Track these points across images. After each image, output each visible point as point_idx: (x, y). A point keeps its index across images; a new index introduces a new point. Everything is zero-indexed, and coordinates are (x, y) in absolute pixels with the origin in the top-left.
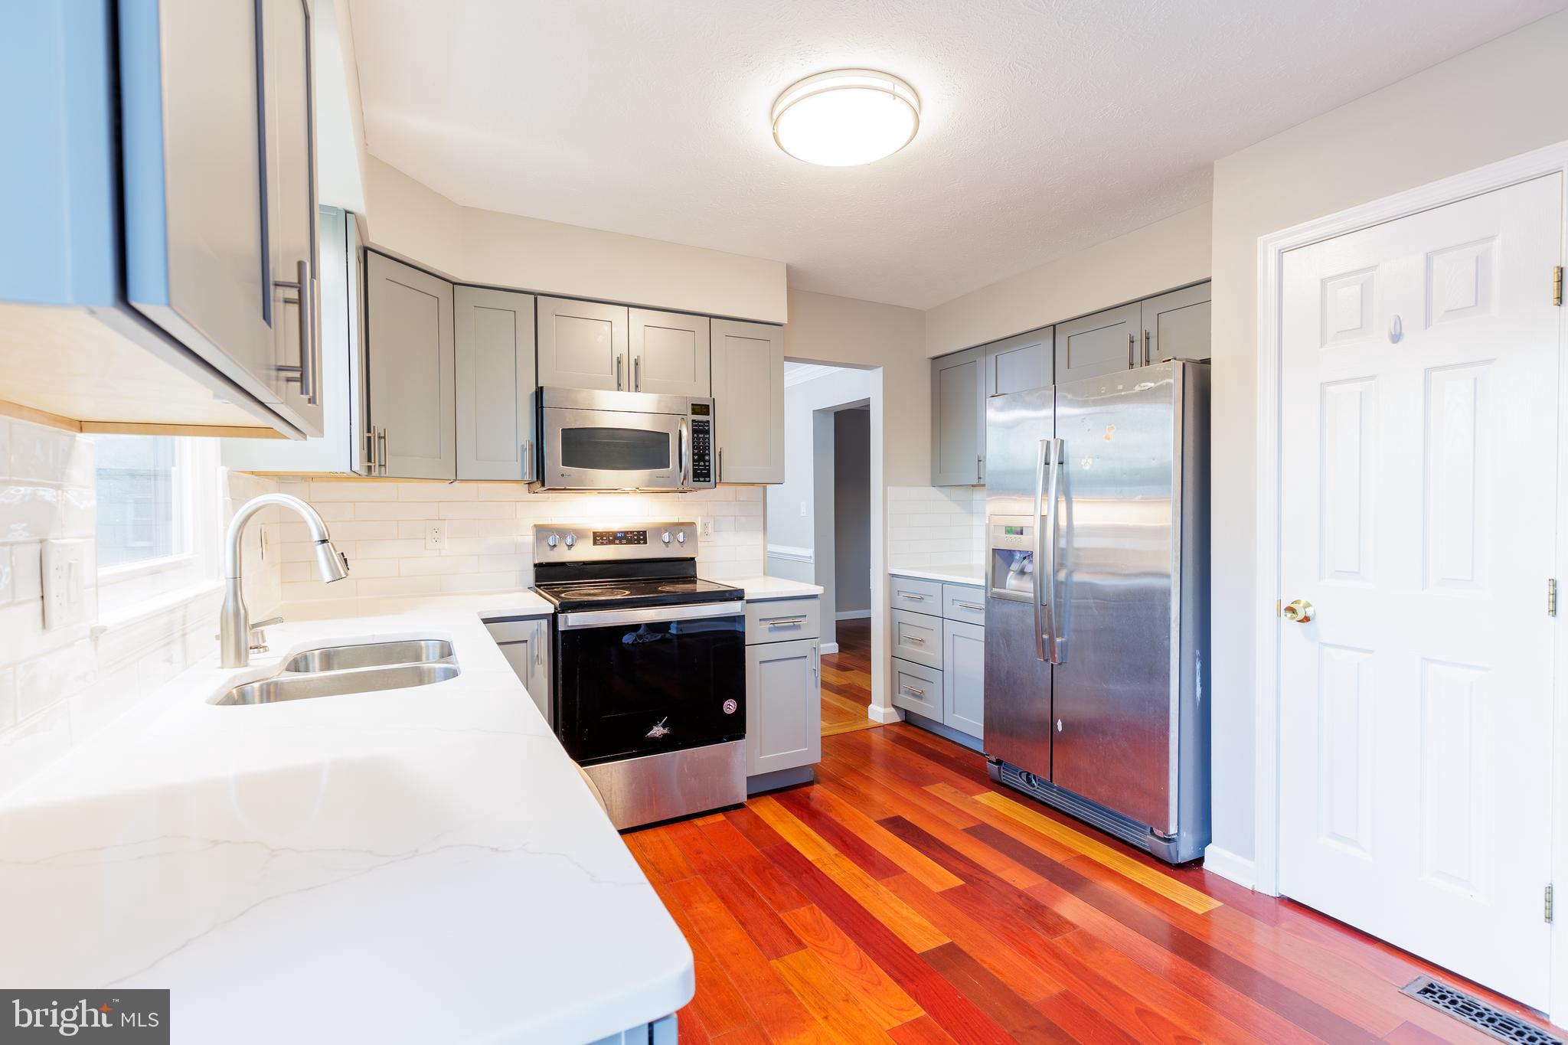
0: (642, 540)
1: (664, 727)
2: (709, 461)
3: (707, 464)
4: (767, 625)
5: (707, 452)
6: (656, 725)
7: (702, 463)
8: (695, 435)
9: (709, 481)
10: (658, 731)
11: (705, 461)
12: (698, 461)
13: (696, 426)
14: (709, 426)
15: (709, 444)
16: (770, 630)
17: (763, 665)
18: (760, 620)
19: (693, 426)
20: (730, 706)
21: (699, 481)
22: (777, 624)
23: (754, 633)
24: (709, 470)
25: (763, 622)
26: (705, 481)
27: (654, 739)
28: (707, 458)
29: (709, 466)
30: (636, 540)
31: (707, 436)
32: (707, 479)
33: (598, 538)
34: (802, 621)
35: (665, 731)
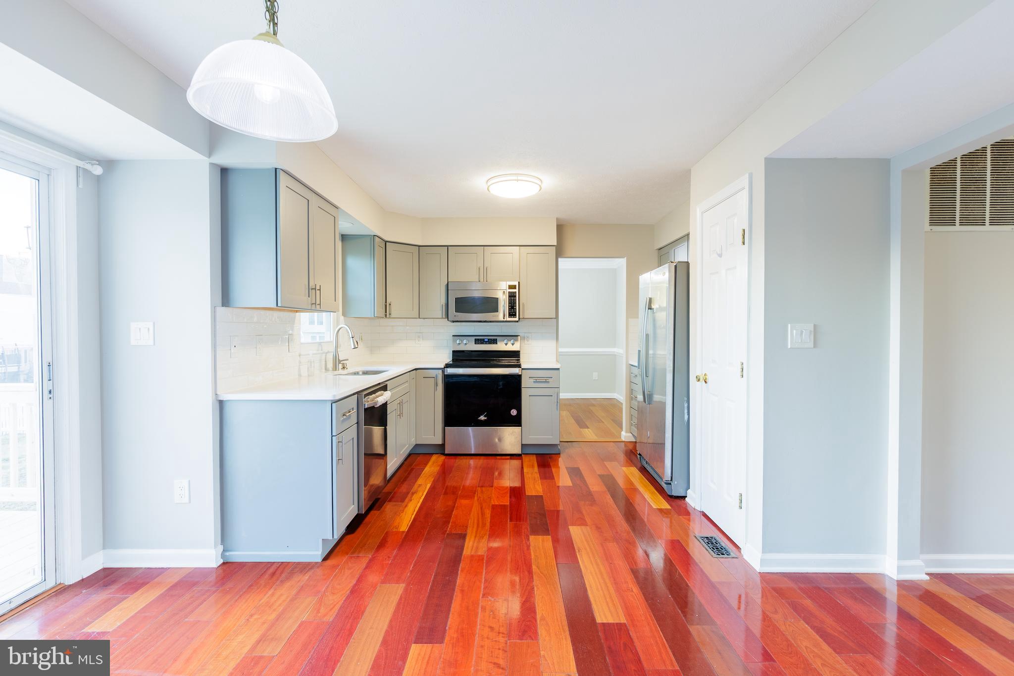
1: (485, 416)
2: (516, 309)
4: (532, 380)
5: (515, 305)
6: (482, 415)
9: (517, 317)
10: (482, 418)
11: (514, 309)
12: (511, 309)
13: (511, 294)
14: (515, 294)
15: (516, 303)
16: (534, 382)
17: (531, 397)
18: (530, 377)
19: (509, 294)
20: (514, 412)
21: (511, 317)
22: (537, 380)
23: (525, 382)
24: (516, 313)
25: (531, 379)
27: (481, 421)
28: (515, 307)
29: (516, 311)
31: (515, 298)
34: (550, 380)
35: (486, 418)
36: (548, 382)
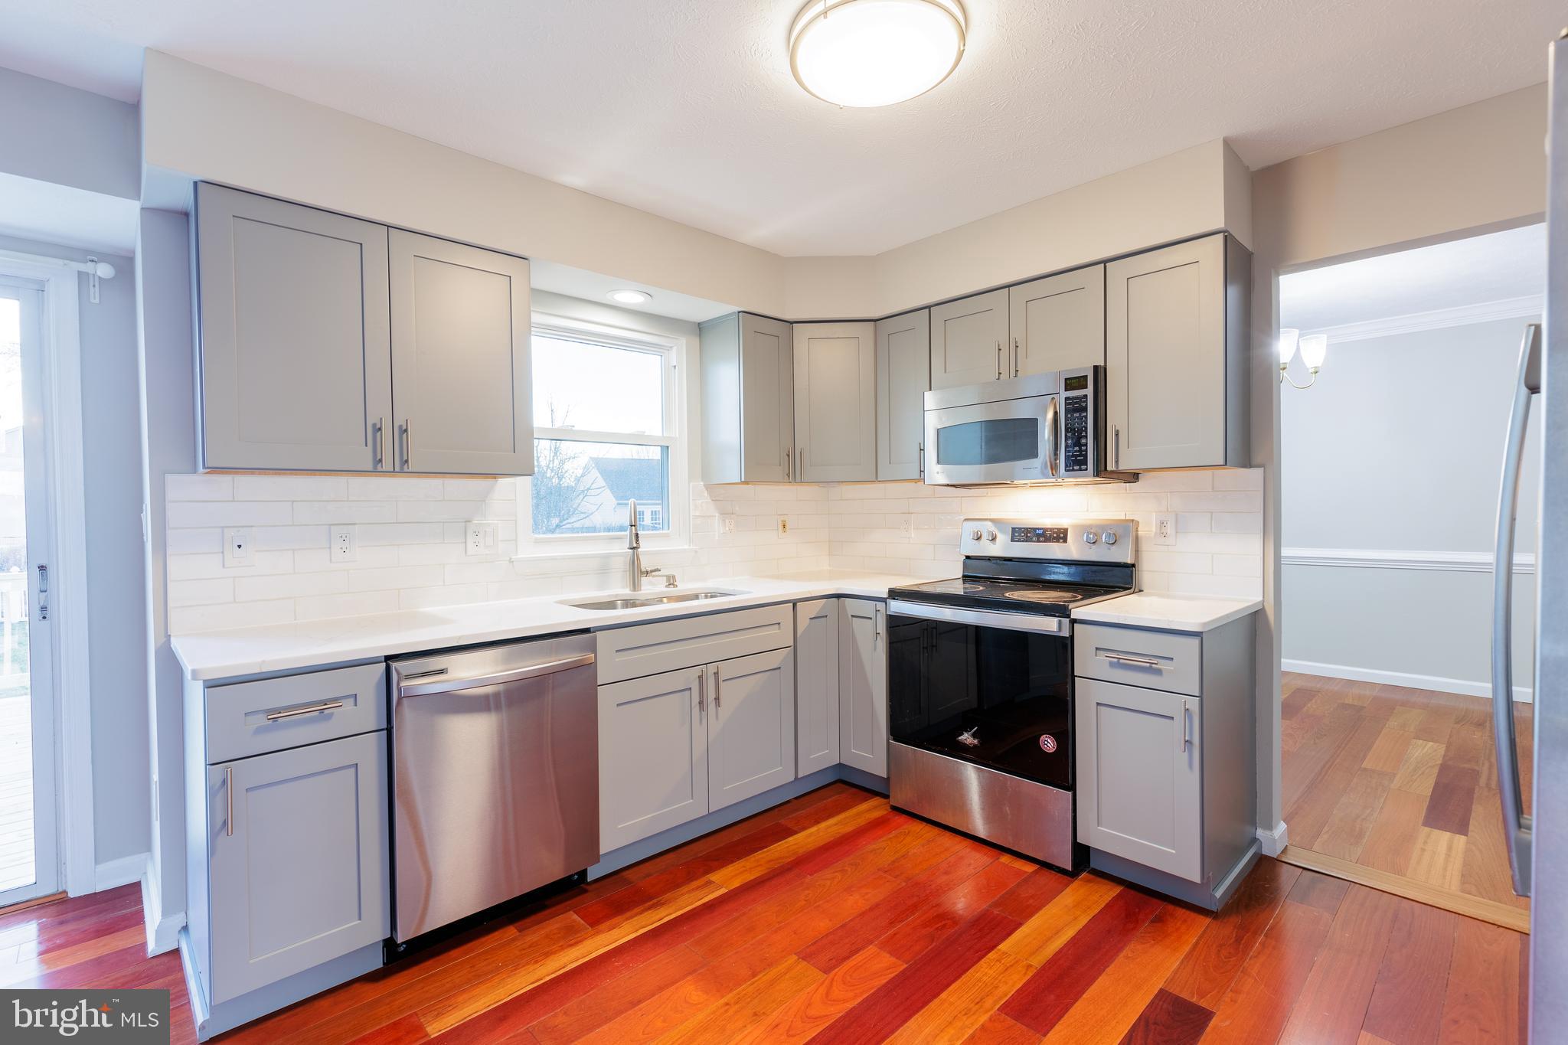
0: (1061, 538)
1: (974, 736)
2: (1086, 445)
3: (1084, 448)
4: (1107, 658)
5: (1084, 434)
6: (967, 731)
7: (1077, 448)
8: (1069, 416)
9: (1086, 469)
11: (1081, 445)
12: (1072, 446)
13: (1070, 404)
14: (1086, 402)
15: (1086, 423)
16: (1111, 664)
17: (1100, 709)
18: (1098, 649)
19: (1066, 404)
20: (1049, 744)
21: (1073, 470)
22: (1120, 661)
24: (1086, 456)
25: (1102, 652)
26: (1080, 470)
27: (965, 745)
28: (1083, 441)
29: (1086, 451)
30: (1054, 538)
31: (1085, 414)
32: (1083, 467)
33: (1016, 534)
34: (1163, 665)
35: (976, 742)
36: (1159, 672)
